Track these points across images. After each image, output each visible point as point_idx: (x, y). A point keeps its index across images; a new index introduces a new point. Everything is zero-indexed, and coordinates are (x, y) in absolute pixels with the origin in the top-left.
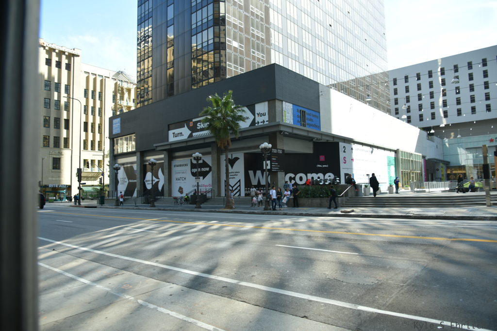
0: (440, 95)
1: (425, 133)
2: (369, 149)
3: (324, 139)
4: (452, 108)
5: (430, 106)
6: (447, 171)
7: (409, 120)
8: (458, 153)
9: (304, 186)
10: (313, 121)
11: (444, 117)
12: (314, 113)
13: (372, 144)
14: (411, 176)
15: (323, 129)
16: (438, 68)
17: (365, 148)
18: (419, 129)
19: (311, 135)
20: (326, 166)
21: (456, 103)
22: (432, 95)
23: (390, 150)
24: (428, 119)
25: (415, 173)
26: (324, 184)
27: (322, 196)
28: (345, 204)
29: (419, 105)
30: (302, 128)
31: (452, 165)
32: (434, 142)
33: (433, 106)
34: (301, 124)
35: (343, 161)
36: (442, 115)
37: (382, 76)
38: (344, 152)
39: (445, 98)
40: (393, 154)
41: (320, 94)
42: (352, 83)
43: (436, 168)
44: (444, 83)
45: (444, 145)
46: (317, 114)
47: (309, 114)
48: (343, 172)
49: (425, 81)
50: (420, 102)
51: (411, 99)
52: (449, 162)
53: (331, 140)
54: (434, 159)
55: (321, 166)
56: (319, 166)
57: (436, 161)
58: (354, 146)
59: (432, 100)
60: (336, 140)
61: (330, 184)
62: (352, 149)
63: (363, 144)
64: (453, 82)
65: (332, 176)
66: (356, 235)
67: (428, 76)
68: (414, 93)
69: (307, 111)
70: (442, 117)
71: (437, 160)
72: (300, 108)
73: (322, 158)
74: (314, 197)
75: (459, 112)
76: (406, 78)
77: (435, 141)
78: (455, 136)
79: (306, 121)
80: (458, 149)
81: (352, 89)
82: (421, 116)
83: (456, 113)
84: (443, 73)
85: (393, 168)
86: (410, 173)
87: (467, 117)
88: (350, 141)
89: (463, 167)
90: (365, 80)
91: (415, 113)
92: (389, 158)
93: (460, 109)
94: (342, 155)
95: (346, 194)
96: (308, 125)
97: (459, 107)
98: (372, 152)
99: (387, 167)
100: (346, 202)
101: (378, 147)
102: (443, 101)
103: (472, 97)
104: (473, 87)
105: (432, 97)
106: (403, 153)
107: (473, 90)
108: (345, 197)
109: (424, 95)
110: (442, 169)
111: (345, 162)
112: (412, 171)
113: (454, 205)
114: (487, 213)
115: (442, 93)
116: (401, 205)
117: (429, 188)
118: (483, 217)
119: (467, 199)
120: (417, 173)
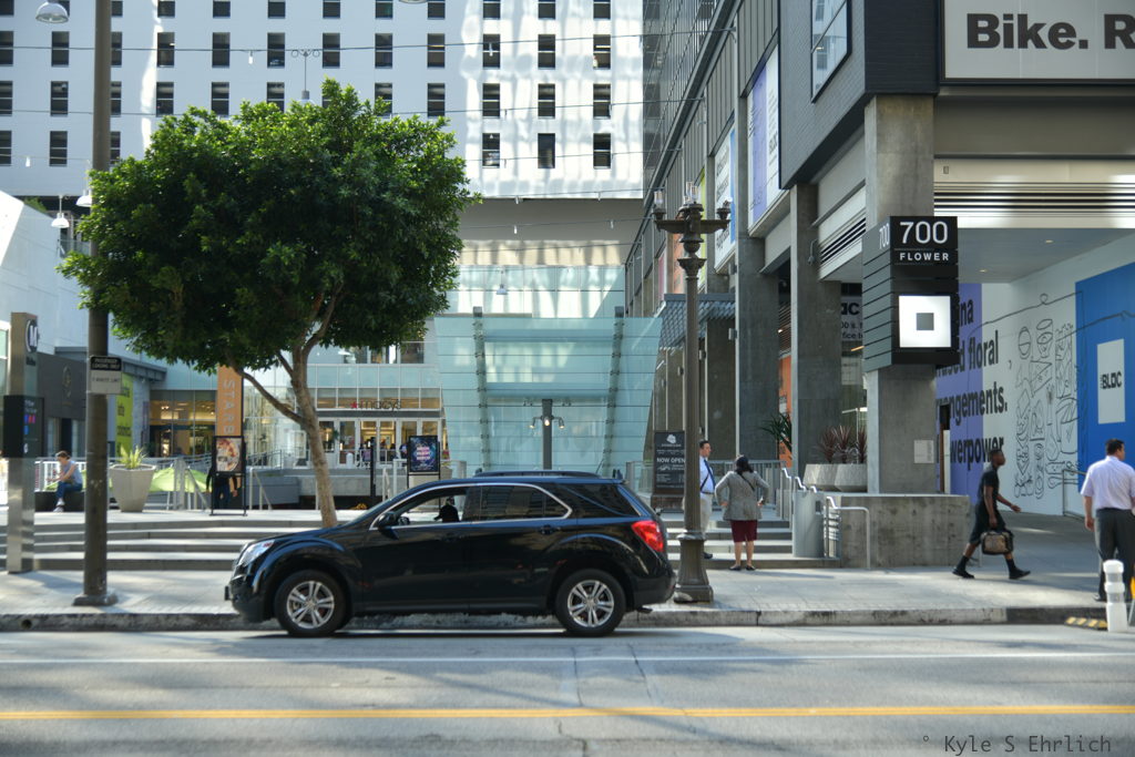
29: (54, 84)
44: (166, 8)
82: (58, 139)
102: (159, 85)
103: (276, 90)
104: (283, 47)
105: (114, 59)
107: (282, 63)
110: (123, 402)
115: (155, 48)
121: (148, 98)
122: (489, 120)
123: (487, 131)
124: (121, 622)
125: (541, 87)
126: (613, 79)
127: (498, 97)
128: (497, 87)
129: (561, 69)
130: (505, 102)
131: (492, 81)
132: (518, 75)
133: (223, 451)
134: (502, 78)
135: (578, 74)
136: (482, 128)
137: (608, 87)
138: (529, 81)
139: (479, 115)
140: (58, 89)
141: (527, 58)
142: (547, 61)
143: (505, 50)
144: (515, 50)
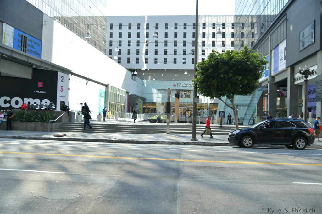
0: (144, 44)
1: (130, 74)
2: (84, 81)
3: (44, 67)
4: (151, 57)
5: (136, 52)
6: (143, 105)
7: (119, 61)
8: (152, 92)
9: (20, 110)
10: (34, 48)
11: (145, 63)
12: (36, 41)
13: (87, 77)
14: (117, 107)
15: (44, 57)
16: (145, 22)
17: (81, 79)
18: (126, 70)
19: (30, 61)
20: (43, 92)
21: (154, 53)
22: (138, 44)
23: (102, 84)
24: (133, 63)
25: (120, 105)
26: (40, 109)
27: (36, 120)
28: (59, 129)
29: (128, 50)
30: (22, 52)
31: (147, 101)
32: (136, 81)
33: (138, 52)
34: (21, 48)
36: (144, 61)
37: (101, 19)
38: (62, 81)
39: (147, 48)
40: (104, 88)
41: (44, 23)
42: (75, 20)
43: (136, 103)
44: (147, 36)
45: (143, 85)
46: (39, 42)
47: (31, 41)
48: (59, 99)
49: (134, 31)
50: (129, 48)
51: (122, 44)
52: (146, 99)
53: (50, 68)
54: (135, 95)
55: (38, 92)
56: (37, 92)
57: (136, 97)
58: (72, 77)
59: (138, 48)
60: (55, 70)
61: (46, 109)
62: (69, 79)
63: (79, 76)
64: (154, 37)
65: (49, 102)
66: (65, 156)
67: (137, 27)
68: (125, 39)
69: (29, 37)
70: (143, 62)
71: (137, 96)
72: (21, 33)
73: (40, 85)
74: (29, 121)
75: (156, 61)
76: (121, 25)
77: (137, 81)
78: (151, 79)
79: (27, 47)
80: (153, 89)
81: (75, 25)
82: (129, 59)
83: (154, 61)
84: (148, 28)
85: (103, 99)
86: (116, 105)
87: (160, 65)
88: (68, 72)
89: (154, 104)
90: (86, 19)
91: (124, 56)
92: (100, 91)
93: (157, 58)
94: (59, 84)
95: (60, 120)
96: (29, 50)
97: (156, 56)
98: (87, 84)
99: (98, 98)
100: (60, 127)
101: (92, 81)
102: (146, 50)
103: (166, 50)
104: (167, 43)
105: (138, 45)
106: (112, 88)
107: (167, 46)
108: (59, 122)
109: (132, 42)
110: (140, 104)
111: (62, 90)
112: (118, 104)
113: (145, 132)
114: (166, 139)
115: (145, 43)
116: (106, 131)
117: (129, 118)
118: (163, 142)
119: (154, 128)
120: (122, 105)
121: (144, 52)
122: (203, 56)
123: (203, 58)
124: (202, 144)
125: (212, 50)
126: (225, 49)
127: (204, 52)
128: (204, 50)
129: (216, 47)
130: (206, 52)
131: (203, 49)
132: (208, 48)
133: (187, 113)
134: (205, 48)
135: (219, 48)
138: (210, 49)
139: (201, 55)
140: (129, 50)
141: (210, 45)
142: (213, 45)
143: (206, 43)
144: (208, 43)
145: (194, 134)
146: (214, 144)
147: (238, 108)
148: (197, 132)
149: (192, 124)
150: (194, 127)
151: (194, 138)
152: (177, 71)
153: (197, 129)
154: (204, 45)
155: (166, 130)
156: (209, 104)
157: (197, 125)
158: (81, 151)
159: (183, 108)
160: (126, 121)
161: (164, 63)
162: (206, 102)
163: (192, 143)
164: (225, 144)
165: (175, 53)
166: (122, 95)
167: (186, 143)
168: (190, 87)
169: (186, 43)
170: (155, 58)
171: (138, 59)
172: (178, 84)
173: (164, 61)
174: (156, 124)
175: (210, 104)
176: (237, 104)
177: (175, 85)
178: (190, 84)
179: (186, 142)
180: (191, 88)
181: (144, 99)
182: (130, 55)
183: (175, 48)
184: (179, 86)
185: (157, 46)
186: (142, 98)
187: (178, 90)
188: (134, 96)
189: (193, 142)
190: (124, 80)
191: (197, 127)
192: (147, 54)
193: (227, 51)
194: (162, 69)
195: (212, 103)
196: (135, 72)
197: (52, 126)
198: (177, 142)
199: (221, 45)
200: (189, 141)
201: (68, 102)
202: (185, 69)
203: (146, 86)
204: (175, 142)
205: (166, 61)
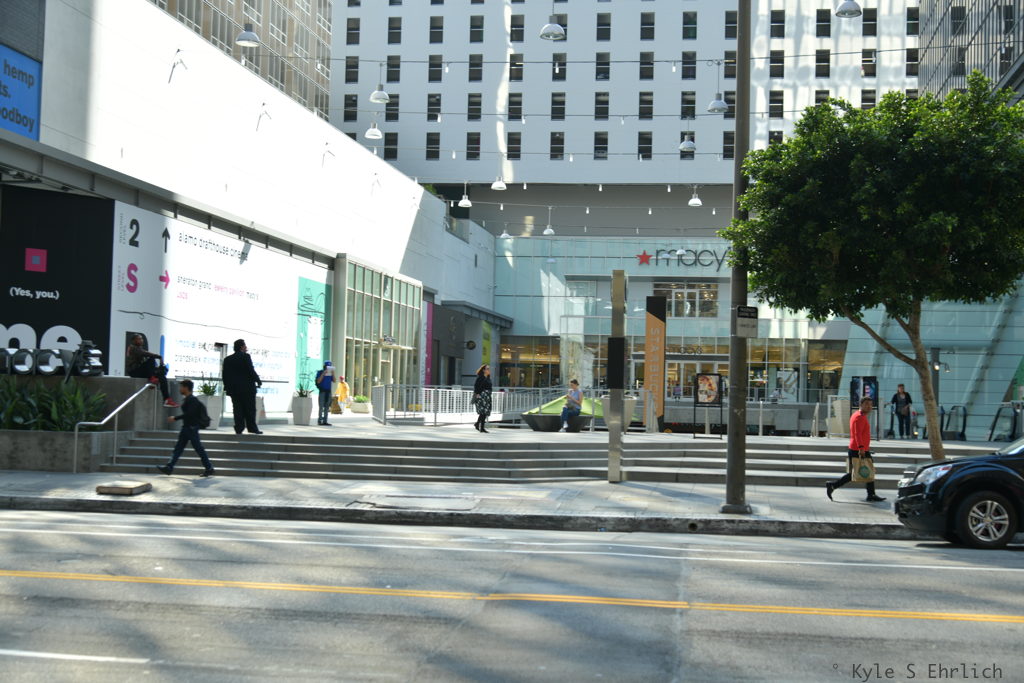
0: (501, 72)
1: (440, 206)
2: (235, 243)
3: (54, 179)
4: (536, 128)
5: (464, 108)
6: (500, 352)
7: (390, 150)
8: (540, 288)
10: (7, 95)
11: (510, 156)
12: (14, 60)
13: (247, 224)
14: (381, 360)
15: (51, 137)
17: (217, 235)
18: (421, 190)
20: (49, 295)
21: (549, 111)
22: (475, 69)
23: (314, 256)
24: (454, 156)
25: (395, 351)
26: (35, 373)
27: (20, 420)
28: (119, 460)
29: (430, 96)
31: (518, 331)
32: (465, 240)
33: (475, 110)
35: (127, 280)
36: (503, 147)
38: (133, 243)
39: (518, 87)
40: (320, 274)
43: (467, 340)
44: (518, 35)
45: (499, 257)
46: (32, 67)
48: (120, 327)
50: (435, 88)
51: (404, 70)
52: (511, 322)
53: (80, 186)
54: (465, 305)
55: (27, 293)
56: (20, 292)
57: (467, 312)
58: (177, 225)
59: (475, 88)
60: (101, 191)
61: (60, 371)
62: (166, 234)
63: (210, 220)
64: (546, 35)
65: (74, 340)
66: (149, 585)
68: (416, 47)
70: (502, 155)
71: (472, 308)
75: (557, 146)
77: (471, 238)
78: (538, 232)
80: (543, 275)
82: (433, 140)
83: (547, 145)
85: (316, 327)
86: (375, 352)
87: (578, 167)
88: (160, 201)
89: (551, 343)
92: (304, 283)
93: (562, 134)
94: (122, 255)
95: (126, 419)
97: (557, 126)
98: (244, 256)
99: (295, 319)
100: (122, 451)
101: (268, 240)
102: (511, 95)
103: (602, 98)
104: (608, 64)
105: (475, 75)
106: (359, 271)
107: (607, 77)
108: (119, 430)
109: (449, 63)
110: (485, 343)
111: (132, 284)
112: (385, 344)
113: (509, 474)
114: (607, 505)
115: (508, 65)
116: (334, 469)
117: (436, 411)
118: (593, 518)
119: (552, 455)
120: (403, 351)
121: (502, 105)
122: (774, 120)
123: (773, 129)
124: (772, 528)
125: (817, 93)
127: (781, 101)
128: (781, 94)
129: (834, 78)
130: (787, 105)
131: (776, 88)
132: (798, 83)
133: (703, 386)
134: (786, 86)
135: (848, 82)
136: (768, 126)
137: (874, 92)
138: (807, 89)
139: (766, 116)
140: (433, 100)
141: (806, 69)
142: (823, 71)
143: (788, 63)
144: (796, 63)
145: (736, 481)
146: (829, 530)
147: (939, 364)
148: (748, 472)
149: (725, 439)
150: (737, 452)
151: (736, 502)
152: (651, 192)
153: (748, 461)
154: (777, 72)
155: (605, 464)
156: (803, 344)
157: (750, 439)
158: (219, 561)
159: (682, 363)
160: (422, 425)
161: (596, 158)
162: (788, 334)
163: (726, 525)
164: (881, 530)
165: (646, 112)
166: (403, 303)
167: (700, 526)
168: (716, 264)
169: (694, 63)
170: (553, 134)
171: (474, 141)
172: (658, 252)
173: (596, 149)
174: (562, 437)
175: (811, 342)
176: (935, 343)
177: (644, 259)
178: (714, 254)
179: (700, 521)
180: (718, 270)
181: (503, 324)
182: (439, 119)
183: (646, 86)
184: (662, 264)
185: (560, 76)
186: (495, 317)
187: (659, 281)
188: (459, 309)
189: (733, 521)
190: (412, 238)
191: (747, 451)
192: (519, 118)
193: (890, 96)
194: (585, 185)
195: (818, 337)
196: (461, 199)
197: (88, 449)
198: (657, 519)
199: (856, 68)
200: (714, 515)
201: (162, 339)
202: (692, 185)
203: (514, 262)
204: (648, 520)
205: (606, 149)
